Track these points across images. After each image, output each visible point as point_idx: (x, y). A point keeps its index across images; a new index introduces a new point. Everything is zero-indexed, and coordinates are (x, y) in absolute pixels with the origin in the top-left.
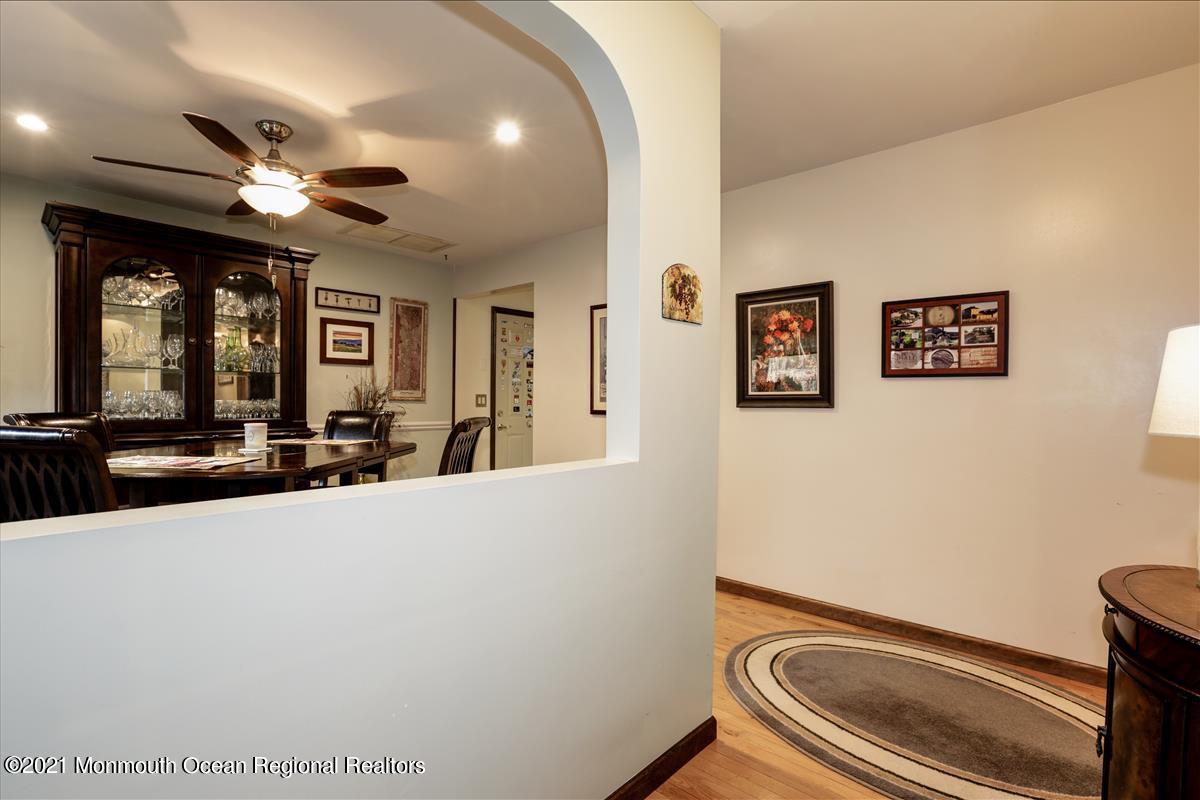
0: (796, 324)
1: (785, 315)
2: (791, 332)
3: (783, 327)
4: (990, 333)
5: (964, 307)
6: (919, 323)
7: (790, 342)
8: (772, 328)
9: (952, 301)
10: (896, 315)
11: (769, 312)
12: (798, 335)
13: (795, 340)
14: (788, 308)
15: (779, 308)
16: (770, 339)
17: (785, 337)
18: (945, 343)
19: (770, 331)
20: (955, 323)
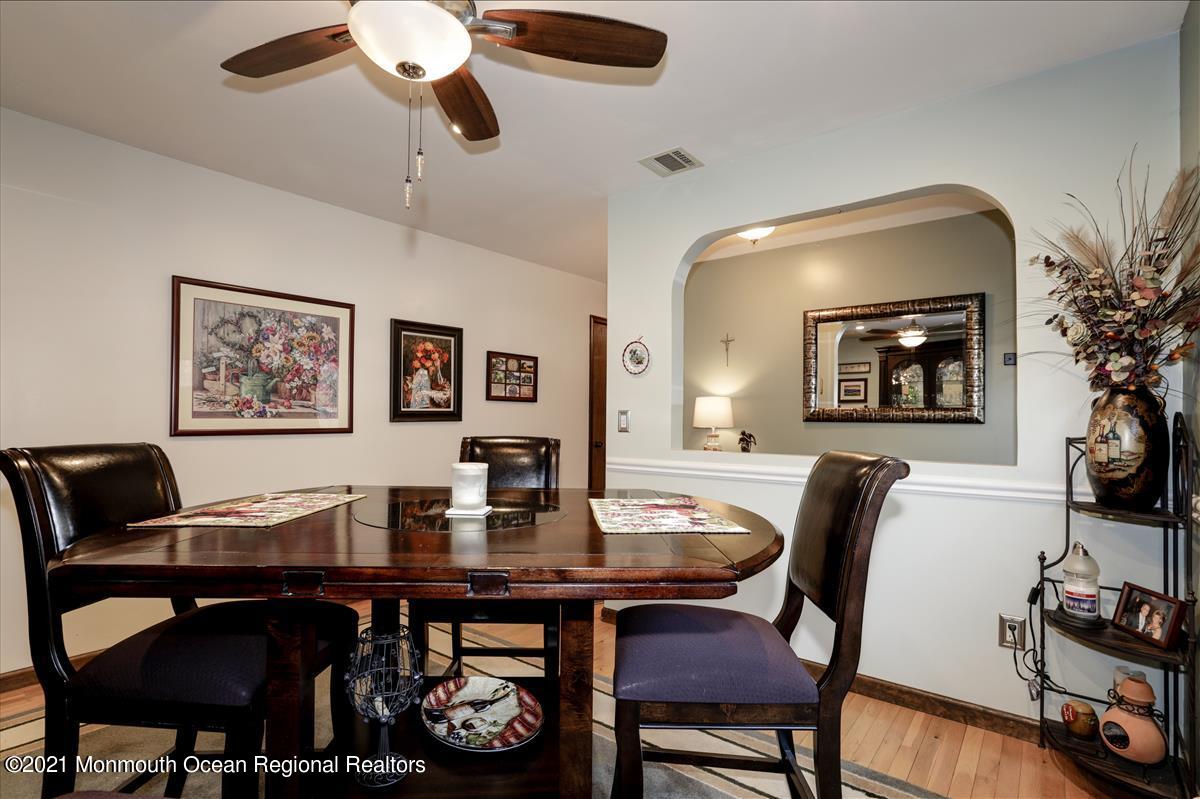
0: (437, 355)
1: (429, 346)
2: (433, 361)
3: (427, 355)
4: (530, 378)
5: (523, 362)
6: (503, 368)
7: (433, 368)
8: (419, 355)
9: (518, 358)
10: (494, 360)
11: (418, 341)
12: (438, 363)
13: (436, 368)
14: (431, 341)
15: (425, 340)
16: (416, 364)
17: (428, 364)
18: (514, 382)
19: (417, 357)
20: (519, 371)
